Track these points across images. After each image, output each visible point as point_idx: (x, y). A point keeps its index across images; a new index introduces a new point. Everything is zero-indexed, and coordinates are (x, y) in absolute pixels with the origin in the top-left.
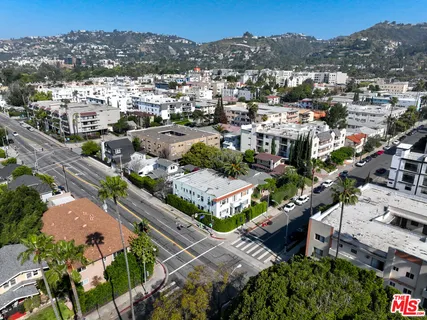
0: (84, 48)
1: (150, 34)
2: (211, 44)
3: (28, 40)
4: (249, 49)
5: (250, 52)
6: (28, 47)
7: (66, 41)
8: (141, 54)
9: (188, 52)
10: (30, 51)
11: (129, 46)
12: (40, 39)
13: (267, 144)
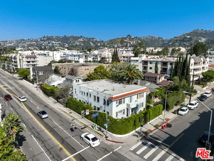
0: (49, 43)
1: (81, 37)
2: (111, 41)
3: (23, 40)
4: (130, 43)
5: (130, 44)
6: (23, 43)
7: (41, 40)
8: (76, 45)
9: (99, 44)
10: (24, 45)
11: (71, 42)
12: (29, 40)
13: (151, 68)
